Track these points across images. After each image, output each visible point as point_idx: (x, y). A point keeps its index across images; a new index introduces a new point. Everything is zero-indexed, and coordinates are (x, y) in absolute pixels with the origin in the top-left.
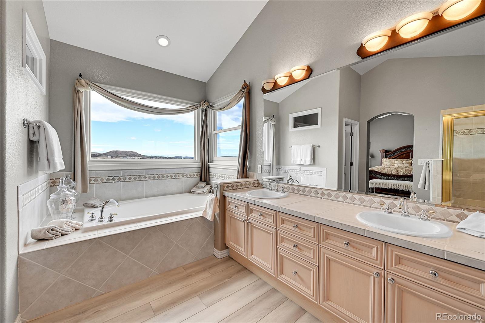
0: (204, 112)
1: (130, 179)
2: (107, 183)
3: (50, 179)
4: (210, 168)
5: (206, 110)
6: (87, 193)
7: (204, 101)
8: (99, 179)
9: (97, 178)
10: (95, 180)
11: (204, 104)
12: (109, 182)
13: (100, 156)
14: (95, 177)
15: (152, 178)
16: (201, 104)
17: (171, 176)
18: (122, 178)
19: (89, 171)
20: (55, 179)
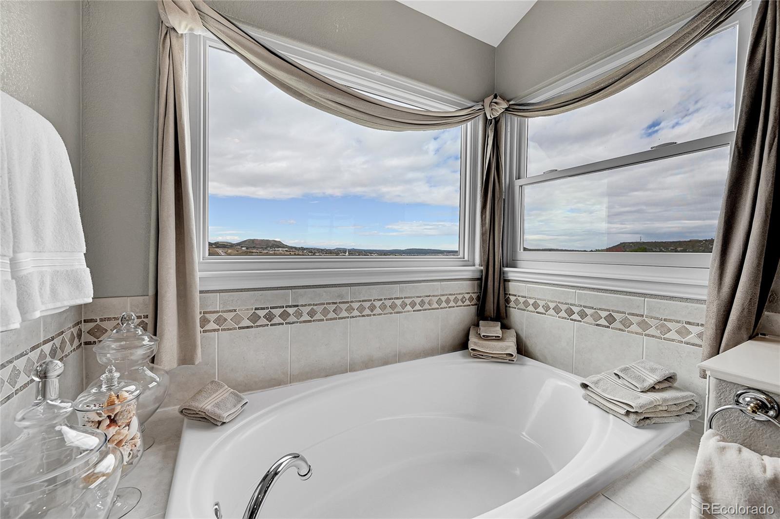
0: (492, 128)
1: (312, 313)
2: (252, 327)
3: (85, 321)
4: (509, 281)
5: (497, 121)
6: (193, 364)
7: (492, 96)
8: (229, 316)
9: (225, 315)
10: (220, 321)
11: (496, 103)
12: (257, 326)
13: (232, 246)
14: (217, 312)
15: (367, 312)
16: (487, 101)
17: (413, 304)
18: (291, 311)
19: (201, 292)
20: (101, 320)
